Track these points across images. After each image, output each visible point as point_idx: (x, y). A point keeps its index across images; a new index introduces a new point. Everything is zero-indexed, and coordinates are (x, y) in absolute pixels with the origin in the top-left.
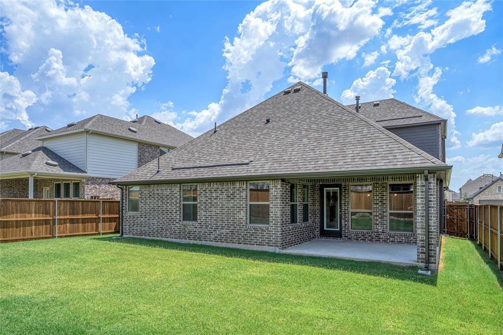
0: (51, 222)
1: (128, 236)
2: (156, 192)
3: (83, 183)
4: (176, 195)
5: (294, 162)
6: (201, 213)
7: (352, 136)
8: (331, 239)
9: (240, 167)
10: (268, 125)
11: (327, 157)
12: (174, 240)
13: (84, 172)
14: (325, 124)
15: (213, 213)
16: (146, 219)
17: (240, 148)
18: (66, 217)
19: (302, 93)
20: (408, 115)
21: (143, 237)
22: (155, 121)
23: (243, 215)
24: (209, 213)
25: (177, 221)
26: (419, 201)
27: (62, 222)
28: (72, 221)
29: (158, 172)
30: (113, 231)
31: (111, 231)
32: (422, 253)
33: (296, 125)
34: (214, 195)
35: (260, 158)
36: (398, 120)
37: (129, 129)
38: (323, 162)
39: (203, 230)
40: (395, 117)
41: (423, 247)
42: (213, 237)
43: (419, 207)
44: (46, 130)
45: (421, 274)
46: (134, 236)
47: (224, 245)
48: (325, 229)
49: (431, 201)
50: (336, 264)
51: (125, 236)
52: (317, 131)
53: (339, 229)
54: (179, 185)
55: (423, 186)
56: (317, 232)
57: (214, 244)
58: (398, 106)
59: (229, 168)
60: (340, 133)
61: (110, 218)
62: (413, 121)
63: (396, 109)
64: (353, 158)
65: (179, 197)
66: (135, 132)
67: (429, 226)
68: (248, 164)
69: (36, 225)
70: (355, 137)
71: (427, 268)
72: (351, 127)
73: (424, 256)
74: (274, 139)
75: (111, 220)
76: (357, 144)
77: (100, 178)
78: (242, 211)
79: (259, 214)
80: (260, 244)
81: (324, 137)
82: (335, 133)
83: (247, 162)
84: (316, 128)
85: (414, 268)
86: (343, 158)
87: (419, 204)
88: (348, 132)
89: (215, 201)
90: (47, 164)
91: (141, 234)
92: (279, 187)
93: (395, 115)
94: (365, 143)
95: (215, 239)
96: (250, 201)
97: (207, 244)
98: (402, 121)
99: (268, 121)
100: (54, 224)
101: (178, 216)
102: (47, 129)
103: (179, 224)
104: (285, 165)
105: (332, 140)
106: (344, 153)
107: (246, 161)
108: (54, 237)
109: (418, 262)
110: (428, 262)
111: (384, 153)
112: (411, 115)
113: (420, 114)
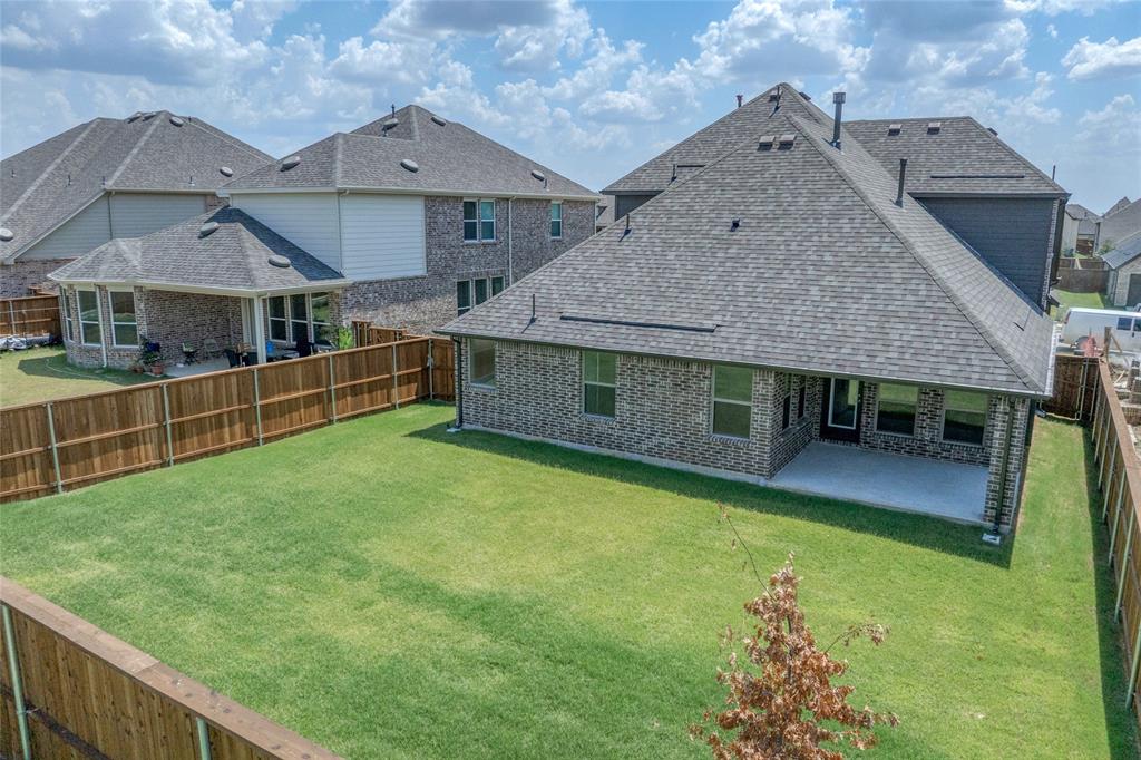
0: (325, 395)
1: (473, 427)
2: (532, 357)
3: (338, 295)
4: (572, 369)
5: (798, 341)
6: (623, 407)
7: (900, 297)
8: (840, 445)
9: (698, 336)
10: (738, 235)
11: (857, 340)
12: (568, 445)
13: (340, 276)
14: (850, 255)
15: (647, 409)
16: (511, 403)
17: (689, 287)
18: (344, 385)
19: (797, 153)
20: (996, 172)
21: (506, 432)
22: (433, 120)
23: (703, 419)
24: (637, 408)
25: (576, 412)
26: (997, 435)
27: (341, 394)
28: (355, 391)
29: (533, 320)
30: (414, 397)
31: (410, 398)
32: (992, 508)
33: (794, 246)
34: (649, 378)
35: (733, 319)
36: (976, 181)
37: (403, 165)
38: (849, 351)
39: (627, 434)
40: (970, 172)
41: (993, 500)
42: (645, 447)
43: (996, 443)
44: (172, 122)
45: (988, 544)
46: (485, 429)
47: (665, 463)
48: (830, 424)
49: (1014, 437)
50: (864, 521)
51: (466, 426)
52: (834, 271)
53: (854, 428)
54: (578, 352)
55: (1006, 414)
56: (815, 432)
57: (646, 459)
58: (979, 141)
59: (677, 334)
60: (879, 286)
61: (408, 374)
62: (1005, 188)
63: (974, 149)
64: (901, 350)
65: (578, 373)
66: (413, 170)
67: (1007, 471)
68: (712, 331)
69: (305, 407)
70: (906, 303)
71: (996, 532)
72: (897, 276)
73: (994, 513)
74: (754, 275)
75: (408, 379)
76: (908, 320)
77: (364, 283)
78: (701, 413)
79: (731, 420)
80: (732, 468)
81: (850, 290)
82: (869, 285)
83: (710, 327)
84: (831, 264)
85: (977, 530)
86: (883, 348)
87: (997, 439)
88: (893, 286)
89: (650, 389)
90: (271, 263)
91: (501, 426)
92: (771, 381)
93: (971, 166)
94: (922, 321)
95: (649, 452)
96: (716, 396)
97: (633, 458)
98: (982, 182)
99: (736, 225)
100: (330, 400)
101: (578, 406)
102: (173, 119)
103: (577, 417)
104: (783, 345)
105: (864, 301)
106: (885, 337)
107: (708, 324)
108: (330, 422)
109: (985, 520)
110: (998, 520)
111: (952, 348)
112: (1003, 172)
113: (1022, 172)
